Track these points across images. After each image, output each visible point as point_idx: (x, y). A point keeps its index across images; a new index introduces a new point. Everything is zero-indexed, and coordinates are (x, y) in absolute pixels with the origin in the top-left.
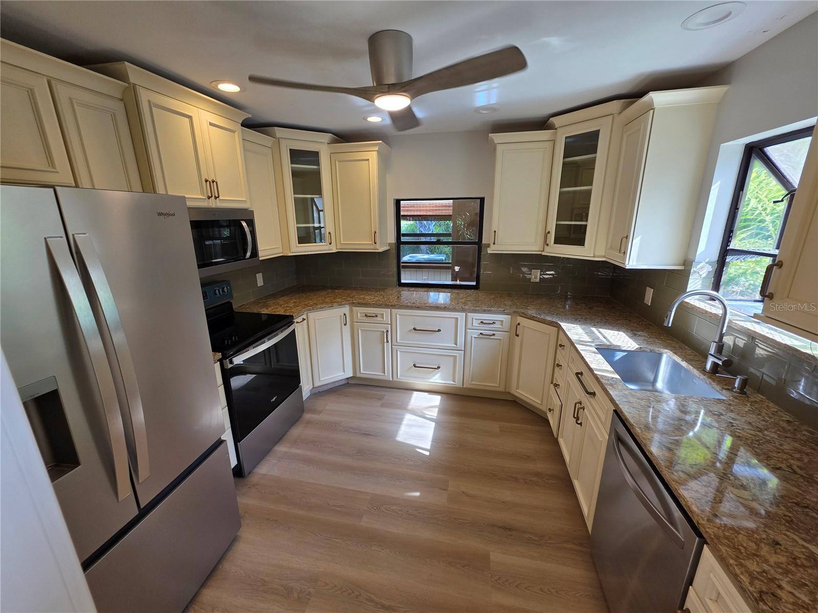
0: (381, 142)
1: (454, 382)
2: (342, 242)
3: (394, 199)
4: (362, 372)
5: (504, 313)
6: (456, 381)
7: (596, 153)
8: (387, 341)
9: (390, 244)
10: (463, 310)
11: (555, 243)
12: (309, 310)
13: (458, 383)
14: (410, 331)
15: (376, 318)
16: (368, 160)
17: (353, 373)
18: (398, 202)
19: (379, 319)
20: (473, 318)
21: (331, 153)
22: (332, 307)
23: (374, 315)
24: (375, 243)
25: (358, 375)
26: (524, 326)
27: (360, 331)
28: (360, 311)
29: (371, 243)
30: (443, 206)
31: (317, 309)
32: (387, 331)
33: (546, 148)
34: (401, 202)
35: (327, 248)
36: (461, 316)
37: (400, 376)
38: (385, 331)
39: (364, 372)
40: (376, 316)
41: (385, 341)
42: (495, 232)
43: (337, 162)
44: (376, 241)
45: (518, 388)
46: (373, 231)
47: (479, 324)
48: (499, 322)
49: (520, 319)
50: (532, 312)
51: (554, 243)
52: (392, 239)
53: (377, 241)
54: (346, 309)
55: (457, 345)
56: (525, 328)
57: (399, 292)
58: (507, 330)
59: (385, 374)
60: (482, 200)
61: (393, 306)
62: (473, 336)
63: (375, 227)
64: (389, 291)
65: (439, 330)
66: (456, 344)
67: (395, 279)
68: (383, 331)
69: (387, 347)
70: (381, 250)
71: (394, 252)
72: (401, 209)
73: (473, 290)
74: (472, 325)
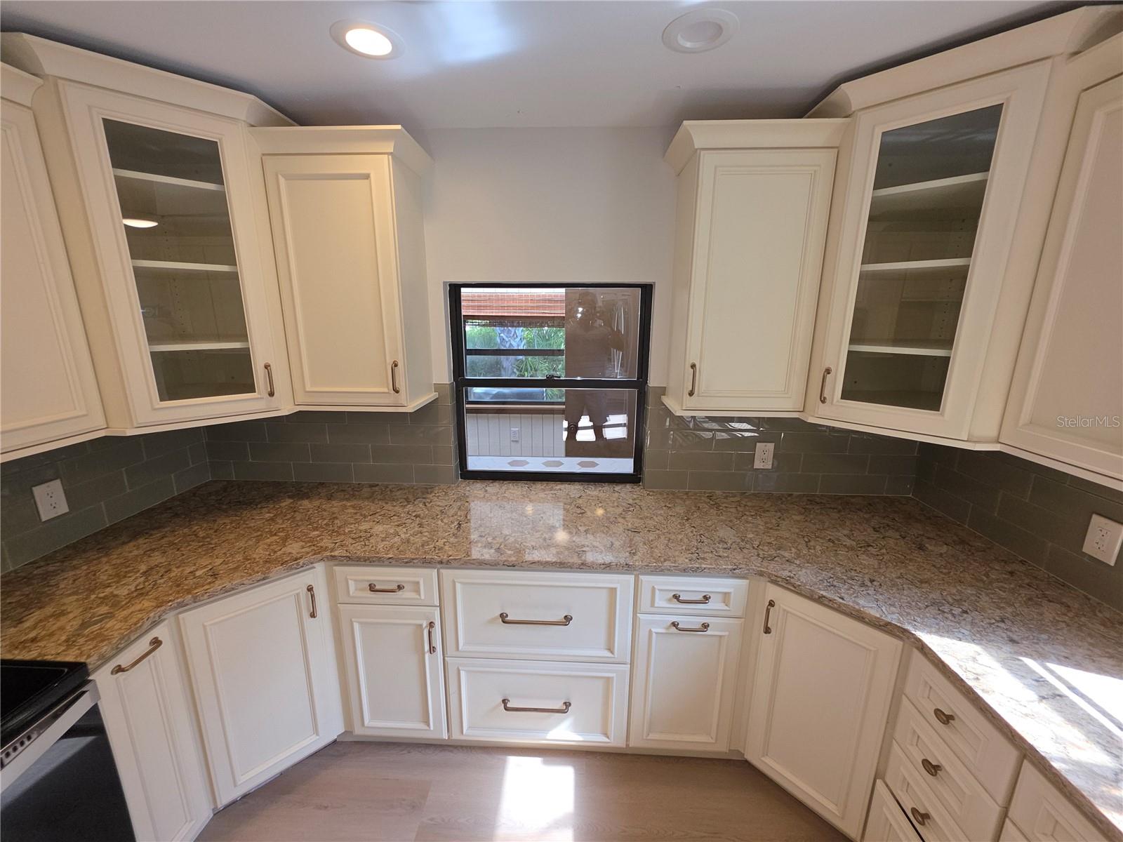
0: (399, 127)
1: (606, 735)
2: (307, 390)
3: (445, 283)
4: (367, 722)
5: (733, 573)
6: (612, 735)
7: (988, 170)
8: (432, 649)
9: (438, 387)
10: (627, 568)
11: (846, 395)
12: (181, 605)
13: (614, 740)
14: (492, 621)
15: (400, 593)
16: (367, 177)
17: (346, 725)
18: (454, 291)
19: (406, 594)
20: (653, 589)
21: (263, 155)
22: (264, 579)
23: (394, 587)
24: (397, 392)
25: (359, 731)
26: (788, 612)
27: (356, 626)
28: (355, 577)
29: (386, 390)
30: (545, 301)
31: (210, 597)
32: (431, 625)
33: (819, 166)
34: (463, 290)
35: (261, 405)
36: (623, 582)
37: (469, 728)
38: (425, 624)
39: (373, 724)
40: (400, 588)
41: (427, 648)
42: (693, 366)
43: (282, 180)
44: (397, 385)
45: (765, 754)
46: (390, 362)
47: (669, 600)
48: (720, 597)
49: (774, 592)
50: (806, 576)
51: (841, 398)
52: (443, 373)
53: (401, 384)
54: (317, 575)
55: (612, 653)
56: (789, 614)
57: (464, 499)
58: (739, 614)
59: (429, 725)
60: (647, 290)
61: (446, 563)
62: (653, 630)
63: (395, 348)
64: (439, 500)
65: (568, 619)
66: (611, 650)
67: (454, 463)
68: (421, 625)
69: (433, 663)
70: (412, 406)
71: (449, 403)
72: (462, 304)
73: (628, 486)
74: (652, 605)
